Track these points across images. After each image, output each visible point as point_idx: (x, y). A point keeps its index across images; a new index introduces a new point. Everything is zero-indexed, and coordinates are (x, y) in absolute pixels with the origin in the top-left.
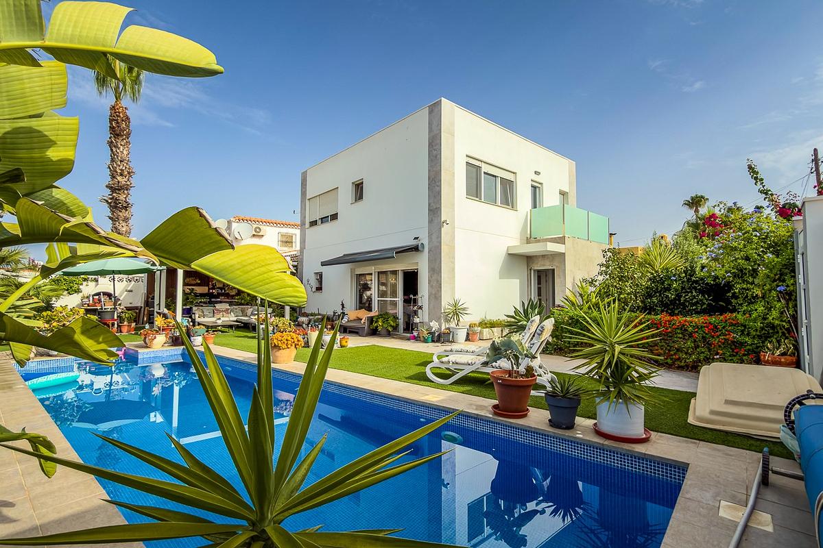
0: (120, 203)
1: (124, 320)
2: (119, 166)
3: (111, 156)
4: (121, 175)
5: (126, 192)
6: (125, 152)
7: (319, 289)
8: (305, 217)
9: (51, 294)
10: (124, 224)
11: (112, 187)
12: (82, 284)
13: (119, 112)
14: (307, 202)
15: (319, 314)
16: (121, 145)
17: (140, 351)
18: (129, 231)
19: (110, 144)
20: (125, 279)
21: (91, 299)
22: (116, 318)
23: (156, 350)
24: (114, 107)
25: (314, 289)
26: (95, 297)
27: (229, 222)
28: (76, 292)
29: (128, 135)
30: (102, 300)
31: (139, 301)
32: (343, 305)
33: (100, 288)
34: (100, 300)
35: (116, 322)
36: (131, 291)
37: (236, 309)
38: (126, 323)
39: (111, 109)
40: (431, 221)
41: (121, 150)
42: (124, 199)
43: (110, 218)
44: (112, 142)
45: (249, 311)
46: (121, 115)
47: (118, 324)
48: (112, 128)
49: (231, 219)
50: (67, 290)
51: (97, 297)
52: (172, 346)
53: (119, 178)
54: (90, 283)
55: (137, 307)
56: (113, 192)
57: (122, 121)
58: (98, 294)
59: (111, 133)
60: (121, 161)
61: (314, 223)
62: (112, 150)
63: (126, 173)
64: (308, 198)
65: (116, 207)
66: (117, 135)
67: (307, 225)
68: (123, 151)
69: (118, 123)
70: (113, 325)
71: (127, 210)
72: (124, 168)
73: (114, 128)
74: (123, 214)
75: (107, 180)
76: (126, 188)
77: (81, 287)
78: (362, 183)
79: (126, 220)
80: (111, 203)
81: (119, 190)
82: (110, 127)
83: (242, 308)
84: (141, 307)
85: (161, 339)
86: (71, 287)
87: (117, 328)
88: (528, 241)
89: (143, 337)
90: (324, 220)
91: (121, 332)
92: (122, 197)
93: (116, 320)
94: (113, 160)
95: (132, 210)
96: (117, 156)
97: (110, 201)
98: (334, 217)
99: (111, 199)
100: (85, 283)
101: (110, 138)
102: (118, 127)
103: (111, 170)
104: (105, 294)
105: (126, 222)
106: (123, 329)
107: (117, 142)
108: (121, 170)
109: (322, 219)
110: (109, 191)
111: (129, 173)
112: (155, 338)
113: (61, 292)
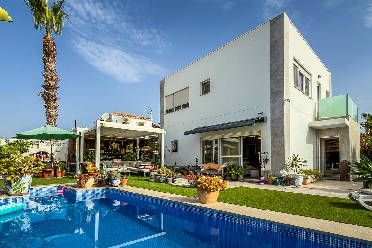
0: (51, 97)
1: (58, 169)
2: (50, 74)
3: (45, 68)
4: (51, 80)
5: (54, 90)
6: (53, 66)
7: (175, 151)
8: (163, 108)
9: (9, 151)
10: (53, 110)
11: (46, 87)
12: (29, 147)
13: (49, 40)
14: (165, 99)
15: (176, 166)
16: (51, 61)
17: (78, 190)
18: (56, 115)
19: (44, 60)
20: (55, 144)
21: (35, 156)
22: (53, 167)
23: (88, 189)
24: (46, 37)
25: (171, 151)
26: (37, 155)
27: (110, 115)
28: (25, 151)
29: (55, 55)
30: (42, 156)
31: (64, 158)
32: (197, 160)
33: (40, 149)
34: (40, 157)
35: (53, 170)
36: (59, 151)
37: (126, 163)
38: (59, 170)
39: (44, 38)
40: (273, 101)
41: (51, 64)
42: (53, 95)
43: (45, 106)
44: (45, 59)
45: (134, 164)
46: (50, 42)
47: (54, 171)
48: (45, 50)
49: (112, 113)
50: (20, 150)
51: (39, 155)
52: (98, 186)
53: (50, 82)
54: (34, 146)
55: (63, 161)
56: (46, 90)
57: (51, 46)
58: (39, 153)
59: (44, 53)
60: (51, 71)
61: (170, 111)
62: (45, 64)
63: (54, 79)
64: (165, 95)
65: (49, 100)
66: (48, 55)
67: (165, 112)
68: (52, 65)
69: (48, 47)
70: (51, 171)
71: (55, 102)
72: (53, 76)
73: (46, 50)
74: (53, 104)
75: (43, 83)
76: (54, 88)
77: (28, 148)
78: (209, 82)
79: (55, 108)
80: (45, 97)
81: (50, 89)
82: (44, 49)
83: (129, 162)
84: (66, 161)
85: (91, 181)
86: (22, 148)
87: (54, 174)
88: (317, 119)
89: (78, 180)
90: (177, 108)
91: (56, 176)
92: (52, 94)
93: (53, 168)
94: (46, 70)
95: (58, 102)
96: (49, 68)
97: (45, 95)
98: (186, 105)
99: (45, 94)
100: (31, 146)
101: (44, 56)
102: (49, 49)
103: (45, 77)
104: (44, 153)
105: (55, 109)
106: (58, 174)
107: (48, 59)
108: (51, 77)
109: (175, 108)
110: (44, 90)
111: (56, 79)
112: (88, 180)
113: (16, 151)
